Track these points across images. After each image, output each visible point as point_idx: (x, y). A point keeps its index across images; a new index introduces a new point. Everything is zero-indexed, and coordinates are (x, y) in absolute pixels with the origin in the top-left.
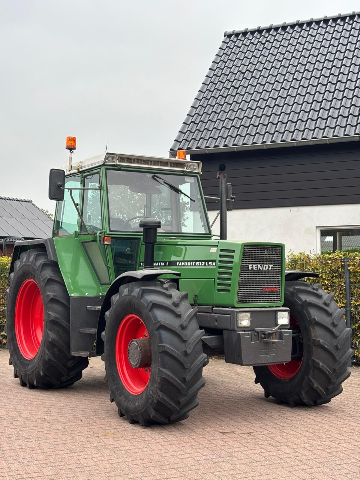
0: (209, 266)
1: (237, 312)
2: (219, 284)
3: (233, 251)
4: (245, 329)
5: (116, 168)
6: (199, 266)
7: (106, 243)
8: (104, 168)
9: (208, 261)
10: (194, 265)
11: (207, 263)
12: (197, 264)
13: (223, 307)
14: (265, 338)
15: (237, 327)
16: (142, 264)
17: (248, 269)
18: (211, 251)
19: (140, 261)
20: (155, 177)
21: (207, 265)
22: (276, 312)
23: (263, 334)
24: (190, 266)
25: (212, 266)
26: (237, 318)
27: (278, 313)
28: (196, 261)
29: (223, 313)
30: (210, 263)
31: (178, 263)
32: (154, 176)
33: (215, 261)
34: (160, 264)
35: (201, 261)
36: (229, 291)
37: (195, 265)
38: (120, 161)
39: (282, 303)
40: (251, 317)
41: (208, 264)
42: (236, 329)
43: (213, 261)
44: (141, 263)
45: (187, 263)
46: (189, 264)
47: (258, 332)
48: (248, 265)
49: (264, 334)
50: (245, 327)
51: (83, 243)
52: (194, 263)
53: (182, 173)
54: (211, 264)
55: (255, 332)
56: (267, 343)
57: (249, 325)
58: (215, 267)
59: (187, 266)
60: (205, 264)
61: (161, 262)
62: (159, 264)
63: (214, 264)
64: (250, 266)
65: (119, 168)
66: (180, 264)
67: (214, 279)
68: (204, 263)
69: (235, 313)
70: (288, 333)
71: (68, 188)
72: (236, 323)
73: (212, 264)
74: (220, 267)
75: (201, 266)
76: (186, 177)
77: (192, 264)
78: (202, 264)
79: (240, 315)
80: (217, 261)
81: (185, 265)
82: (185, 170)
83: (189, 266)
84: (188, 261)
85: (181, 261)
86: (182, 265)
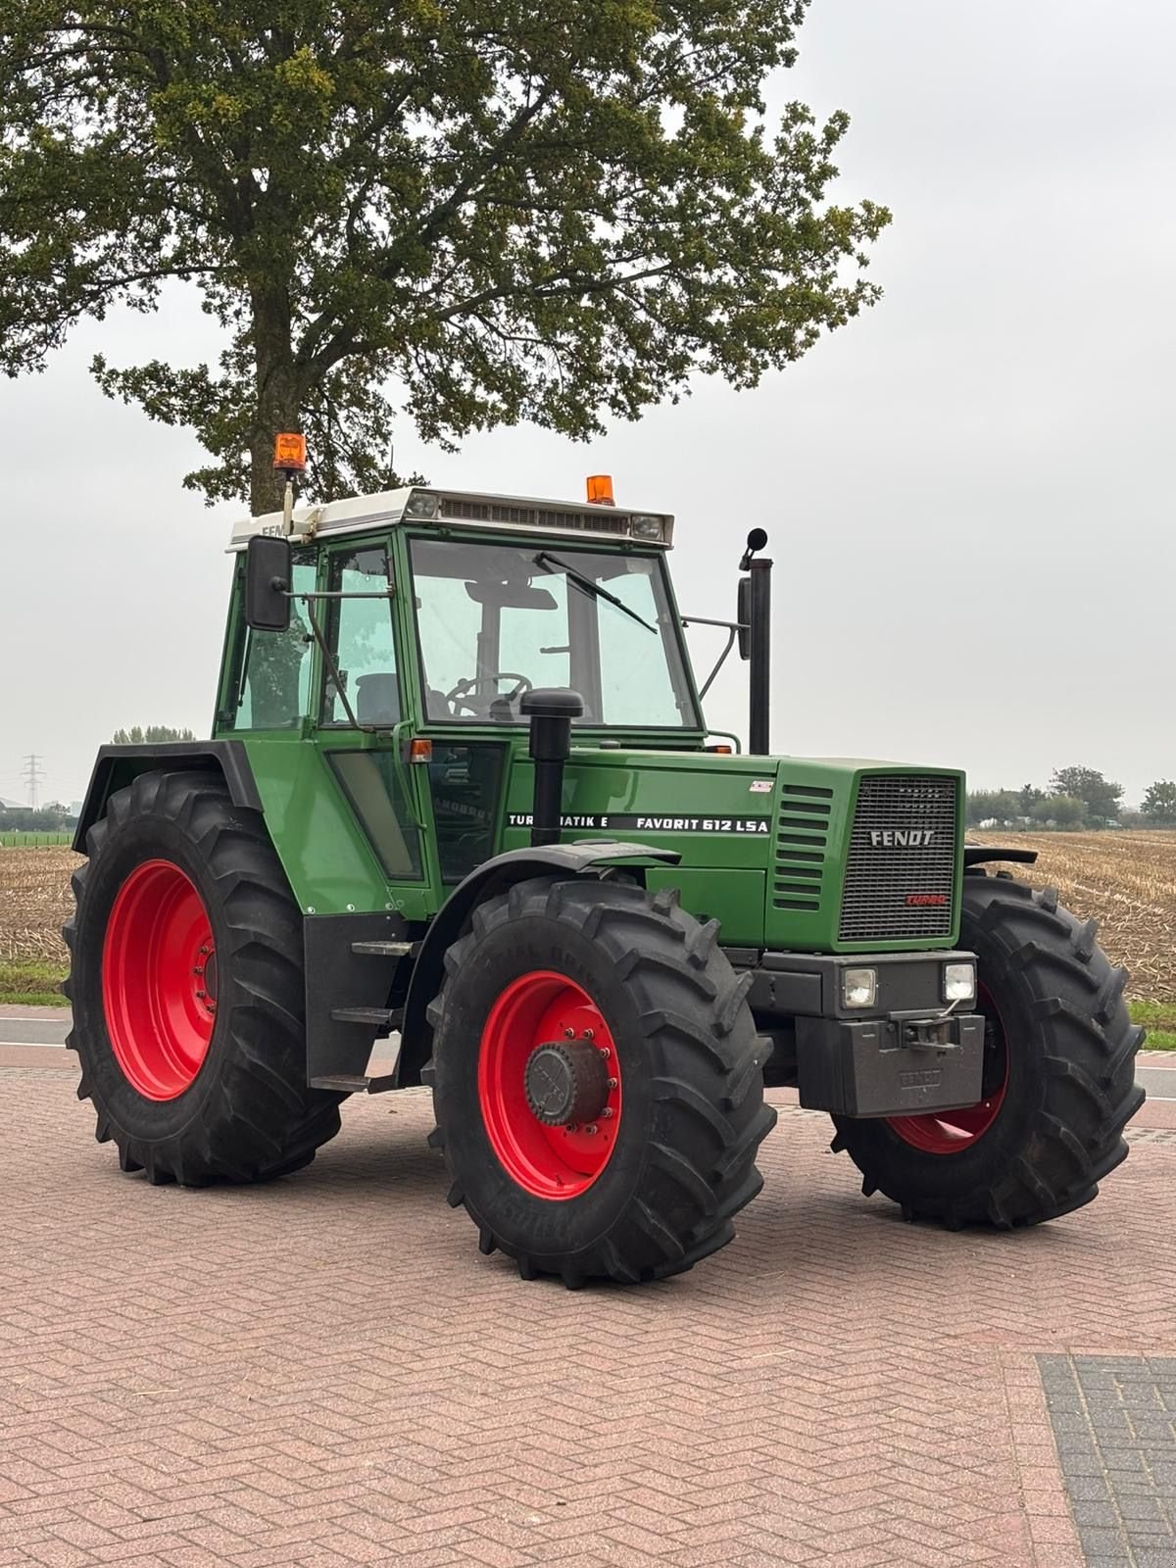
0: (745, 832)
1: (841, 966)
2: (780, 886)
3: (828, 793)
4: (861, 1013)
5: (435, 532)
6: (714, 830)
7: (419, 758)
8: (402, 533)
9: (744, 819)
10: (694, 827)
11: (739, 823)
12: (707, 825)
13: (794, 951)
14: (916, 1039)
15: (842, 1008)
16: (515, 820)
17: (870, 844)
18: (752, 789)
19: (509, 810)
20: (545, 560)
21: (739, 828)
22: (941, 965)
23: (910, 1027)
24: (683, 830)
25: (756, 832)
26: (841, 983)
27: (948, 968)
28: (701, 818)
29: (796, 967)
30: (748, 824)
31: (640, 822)
32: (543, 556)
33: (768, 819)
34: (580, 821)
35: (721, 818)
36: (814, 905)
37: (700, 828)
38: (447, 514)
39: (954, 940)
40: (879, 979)
41: (743, 825)
42: (839, 1015)
43: (758, 819)
44: (512, 817)
45: (670, 821)
46: (678, 824)
47: (895, 1023)
48: (869, 833)
49: (914, 1028)
50: (861, 1009)
51: (328, 753)
52: (695, 822)
53: (618, 548)
54: (754, 828)
55: (890, 1022)
56: (920, 1053)
57: (871, 1003)
58: (768, 836)
59: (672, 829)
60: (733, 827)
61: (581, 816)
62: (573, 821)
63: (763, 826)
64: (874, 834)
65: (444, 534)
66: (649, 823)
67: (766, 870)
68: (729, 823)
69: (837, 969)
70: (974, 1024)
71: (303, 593)
72: (837, 997)
73: (758, 826)
74: (783, 837)
75: (720, 831)
76: (627, 558)
77: (690, 825)
78: (721, 826)
79: (850, 974)
80: (775, 821)
81: (665, 826)
82: (627, 538)
83: (678, 829)
84: (674, 817)
85: (652, 816)
86: (654, 828)
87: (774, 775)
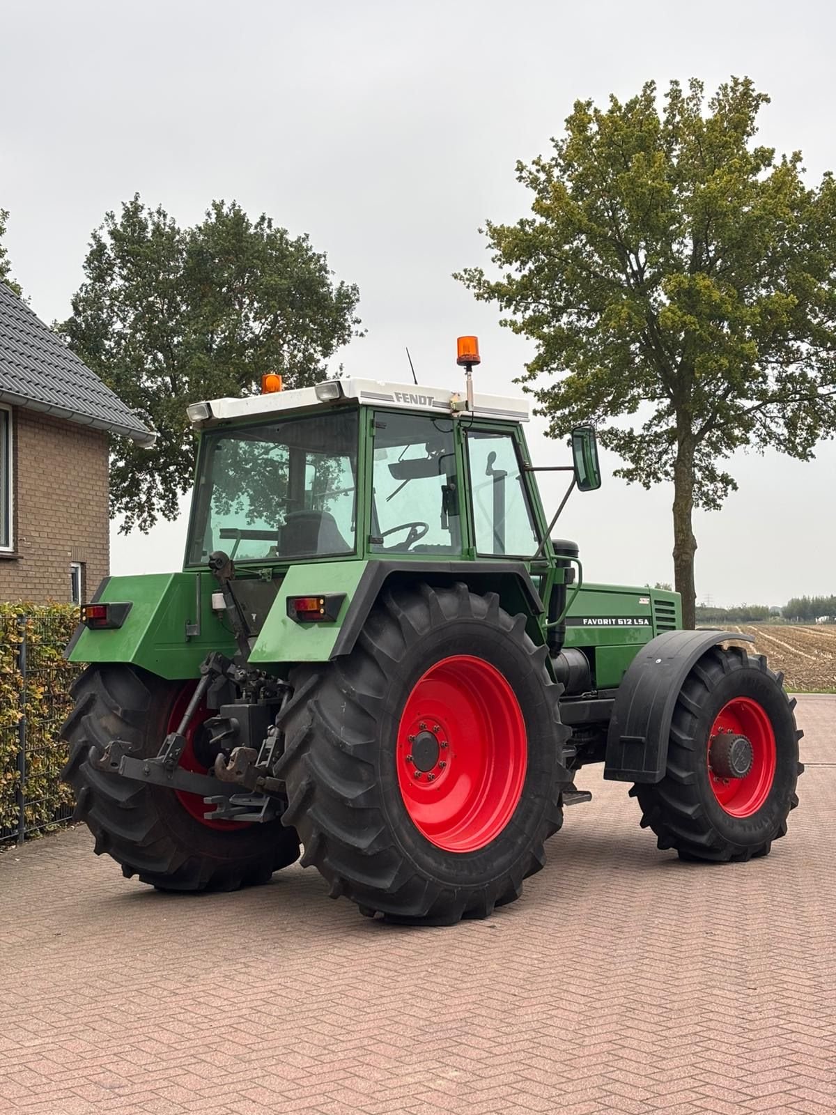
3: (672, 604)
6: (624, 624)
12: (620, 622)
18: (640, 602)
21: (635, 623)
28: (617, 618)
30: (640, 620)
35: (627, 617)
37: (617, 623)
41: (637, 621)
43: (644, 618)
46: (606, 622)
52: (614, 620)
59: (603, 625)
60: (633, 622)
63: (646, 622)
66: (590, 622)
80: (654, 619)
84: (603, 618)
85: (591, 618)
86: (593, 625)
87: (649, 595)
